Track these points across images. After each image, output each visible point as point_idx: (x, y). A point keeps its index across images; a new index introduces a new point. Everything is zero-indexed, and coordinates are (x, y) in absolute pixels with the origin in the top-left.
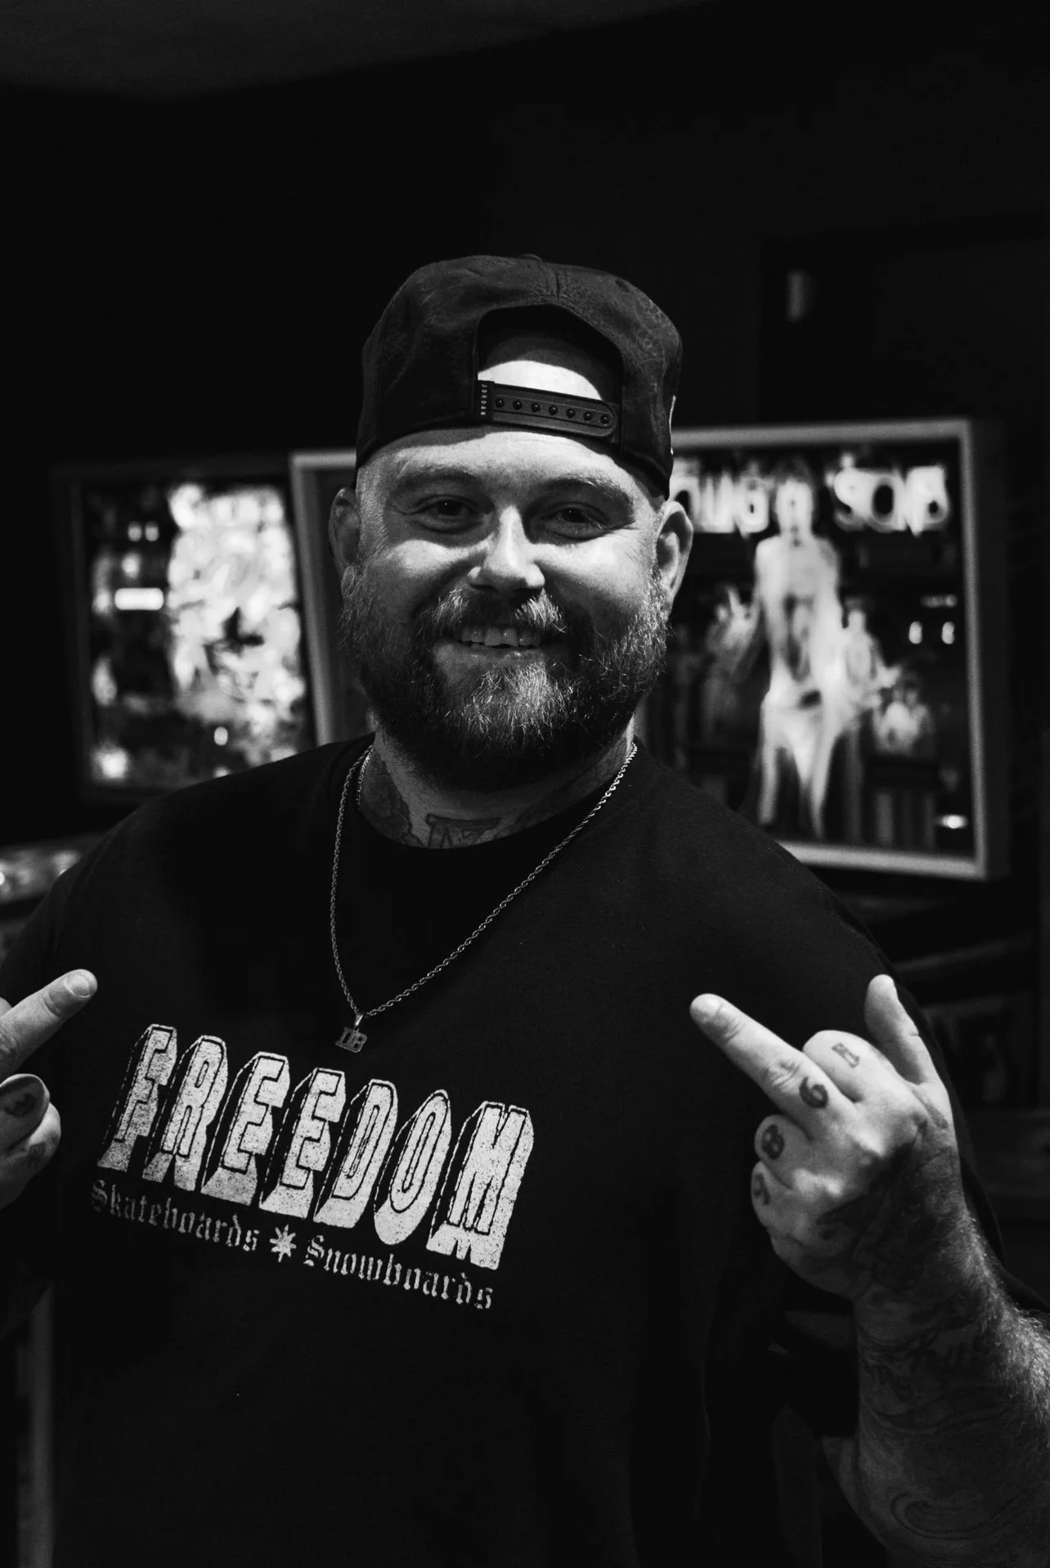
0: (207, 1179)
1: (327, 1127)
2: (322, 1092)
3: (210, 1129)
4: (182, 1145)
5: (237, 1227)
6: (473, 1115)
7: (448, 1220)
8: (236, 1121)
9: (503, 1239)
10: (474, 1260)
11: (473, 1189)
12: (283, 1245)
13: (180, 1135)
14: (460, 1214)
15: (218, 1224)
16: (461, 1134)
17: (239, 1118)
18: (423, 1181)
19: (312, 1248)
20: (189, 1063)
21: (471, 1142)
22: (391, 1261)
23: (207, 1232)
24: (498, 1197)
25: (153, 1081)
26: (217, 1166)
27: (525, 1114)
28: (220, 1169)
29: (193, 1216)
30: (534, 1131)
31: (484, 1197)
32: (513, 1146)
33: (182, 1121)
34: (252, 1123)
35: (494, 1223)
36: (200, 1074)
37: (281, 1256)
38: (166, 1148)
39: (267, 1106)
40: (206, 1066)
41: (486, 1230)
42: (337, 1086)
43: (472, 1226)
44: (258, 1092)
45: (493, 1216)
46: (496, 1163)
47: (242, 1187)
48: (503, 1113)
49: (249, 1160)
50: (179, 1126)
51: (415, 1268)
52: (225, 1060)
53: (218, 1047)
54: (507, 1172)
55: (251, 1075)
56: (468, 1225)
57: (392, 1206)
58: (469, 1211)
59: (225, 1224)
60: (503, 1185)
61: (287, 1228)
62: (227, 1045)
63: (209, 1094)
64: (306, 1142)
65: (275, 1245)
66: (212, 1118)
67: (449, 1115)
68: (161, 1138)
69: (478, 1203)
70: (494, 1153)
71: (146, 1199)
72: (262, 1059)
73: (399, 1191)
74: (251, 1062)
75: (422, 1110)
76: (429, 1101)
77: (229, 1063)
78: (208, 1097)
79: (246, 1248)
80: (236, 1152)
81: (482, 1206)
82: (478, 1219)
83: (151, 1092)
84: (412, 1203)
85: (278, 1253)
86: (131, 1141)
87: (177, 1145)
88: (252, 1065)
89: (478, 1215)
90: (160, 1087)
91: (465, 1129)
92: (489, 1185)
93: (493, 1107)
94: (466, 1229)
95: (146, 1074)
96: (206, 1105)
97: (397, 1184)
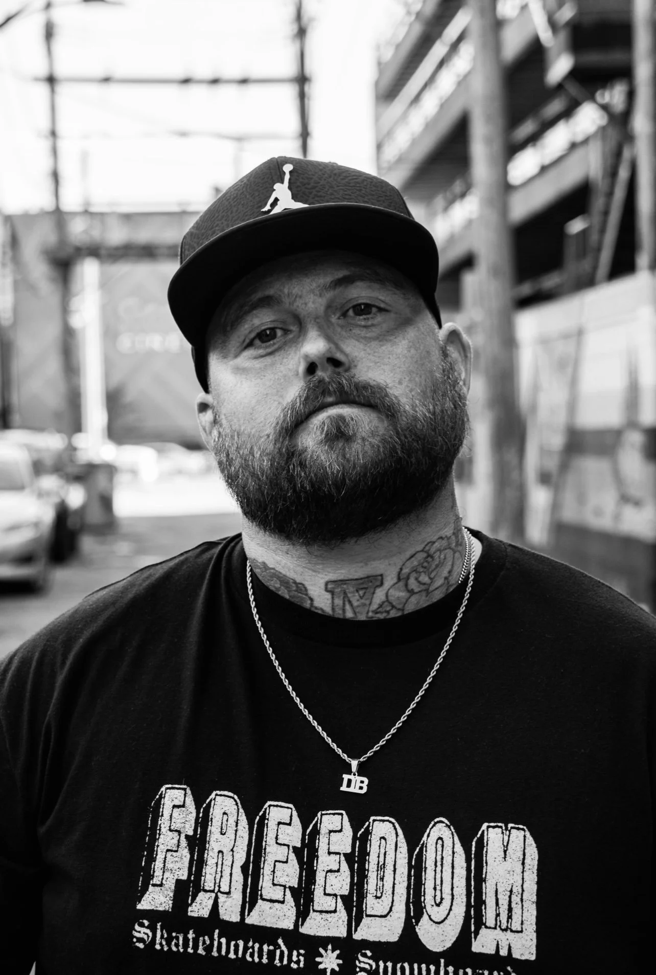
0: (250, 911)
1: (343, 858)
2: (330, 832)
3: (244, 868)
4: (221, 883)
5: (284, 948)
6: (478, 836)
7: (485, 924)
8: (264, 861)
9: (535, 934)
10: (516, 955)
11: (499, 897)
12: (330, 960)
13: (218, 876)
14: (494, 918)
15: (265, 947)
16: (473, 852)
17: (266, 858)
18: (453, 895)
19: (360, 962)
20: (209, 816)
21: (484, 858)
22: (442, 964)
23: (256, 955)
24: (522, 900)
25: (179, 832)
26: (258, 899)
27: (523, 829)
28: (260, 901)
29: (241, 943)
30: (536, 843)
31: (510, 902)
32: (522, 857)
33: (217, 863)
34: (279, 861)
35: (524, 922)
36: (222, 823)
37: (329, 971)
38: (207, 888)
39: (288, 846)
40: (225, 816)
41: (519, 929)
42: (342, 823)
43: (507, 927)
44: (277, 835)
45: (522, 916)
46: (512, 873)
47: (282, 914)
48: (504, 831)
49: (285, 892)
50: (215, 868)
51: (467, 968)
52: (241, 810)
53: (232, 800)
54: (523, 879)
55: (266, 821)
56: (504, 927)
57: (431, 919)
58: (501, 915)
59: (271, 948)
60: (523, 891)
61: (330, 947)
62: (239, 798)
63: (235, 839)
64: (328, 874)
65: (321, 963)
66: (244, 860)
67: (456, 838)
68: (201, 880)
69: (506, 907)
70: (508, 865)
71: (194, 932)
72: (272, 807)
73: (433, 906)
74: (263, 810)
75: (428, 836)
76: (432, 827)
77: (245, 812)
78: (235, 842)
79: (294, 966)
80: (272, 886)
81: (510, 910)
82: (510, 920)
83: (179, 841)
84: (448, 914)
85: (325, 969)
86: (170, 884)
87: (217, 885)
88: (265, 812)
89: (510, 917)
90: (187, 837)
91: (476, 847)
92: (511, 891)
93: (494, 827)
94: (503, 930)
95: (170, 827)
96: (234, 850)
97: (428, 899)
